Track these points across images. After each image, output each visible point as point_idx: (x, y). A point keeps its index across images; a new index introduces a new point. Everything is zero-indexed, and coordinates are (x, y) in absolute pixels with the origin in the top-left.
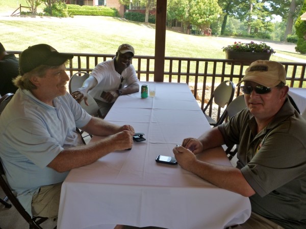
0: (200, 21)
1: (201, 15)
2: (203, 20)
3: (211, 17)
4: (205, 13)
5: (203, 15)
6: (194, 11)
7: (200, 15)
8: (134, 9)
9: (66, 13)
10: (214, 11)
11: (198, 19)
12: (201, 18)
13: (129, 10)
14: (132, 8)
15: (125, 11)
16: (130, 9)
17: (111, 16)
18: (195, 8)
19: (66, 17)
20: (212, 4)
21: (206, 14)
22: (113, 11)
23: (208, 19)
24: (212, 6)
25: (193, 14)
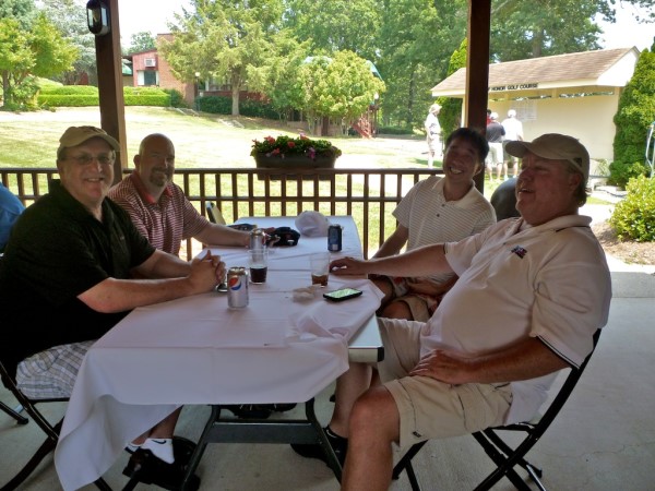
0: (335, 108)
1: (336, 95)
2: (340, 104)
3: (357, 99)
4: (343, 92)
5: (340, 95)
6: (321, 89)
7: (334, 95)
8: (214, 90)
9: (35, 103)
10: (364, 88)
11: (331, 104)
12: (337, 101)
13: (205, 92)
14: (211, 87)
15: (196, 93)
16: (207, 89)
17: (160, 105)
18: (322, 83)
19: (33, 110)
20: (359, 73)
21: (346, 95)
22: (165, 95)
23: (351, 103)
24: (357, 78)
25: (320, 94)
